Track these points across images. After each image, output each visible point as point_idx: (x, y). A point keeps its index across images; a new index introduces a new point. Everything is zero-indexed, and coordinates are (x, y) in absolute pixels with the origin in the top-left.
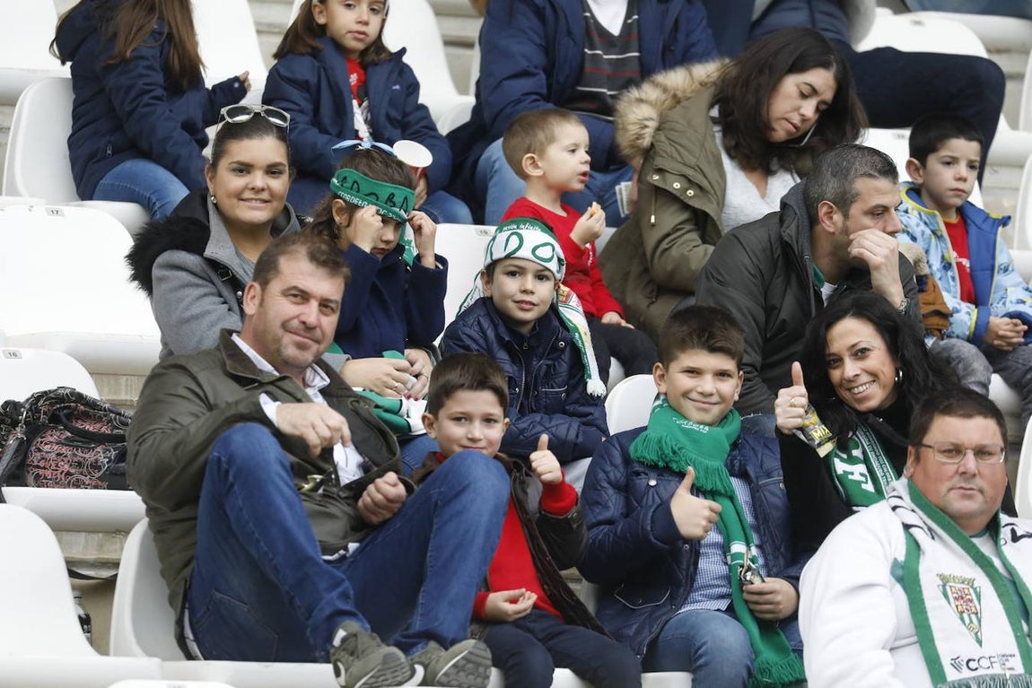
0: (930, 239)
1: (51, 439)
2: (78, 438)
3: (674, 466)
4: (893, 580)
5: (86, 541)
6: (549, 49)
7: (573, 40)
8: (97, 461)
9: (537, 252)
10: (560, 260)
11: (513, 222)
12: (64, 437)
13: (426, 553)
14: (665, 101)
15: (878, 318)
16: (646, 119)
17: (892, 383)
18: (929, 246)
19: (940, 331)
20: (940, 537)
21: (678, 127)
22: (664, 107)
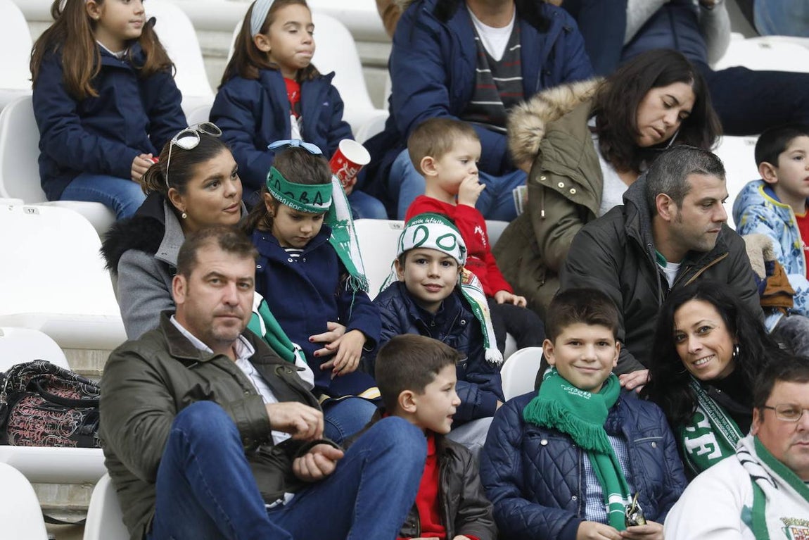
0: (783, 228)
1: (28, 404)
2: (51, 404)
3: (561, 428)
4: (743, 523)
5: (59, 492)
6: (446, 66)
7: (465, 59)
8: (68, 423)
9: (441, 242)
10: (461, 248)
11: (420, 217)
12: (40, 403)
13: (354, 503)
14: (550, 113)
15: (718, 300)
16: (534, 129)
17: (730, 357)
18: (782, 235)
19: (786, 308)
20: (782, 486)
21: (562, 135)
22: (550, 118)
